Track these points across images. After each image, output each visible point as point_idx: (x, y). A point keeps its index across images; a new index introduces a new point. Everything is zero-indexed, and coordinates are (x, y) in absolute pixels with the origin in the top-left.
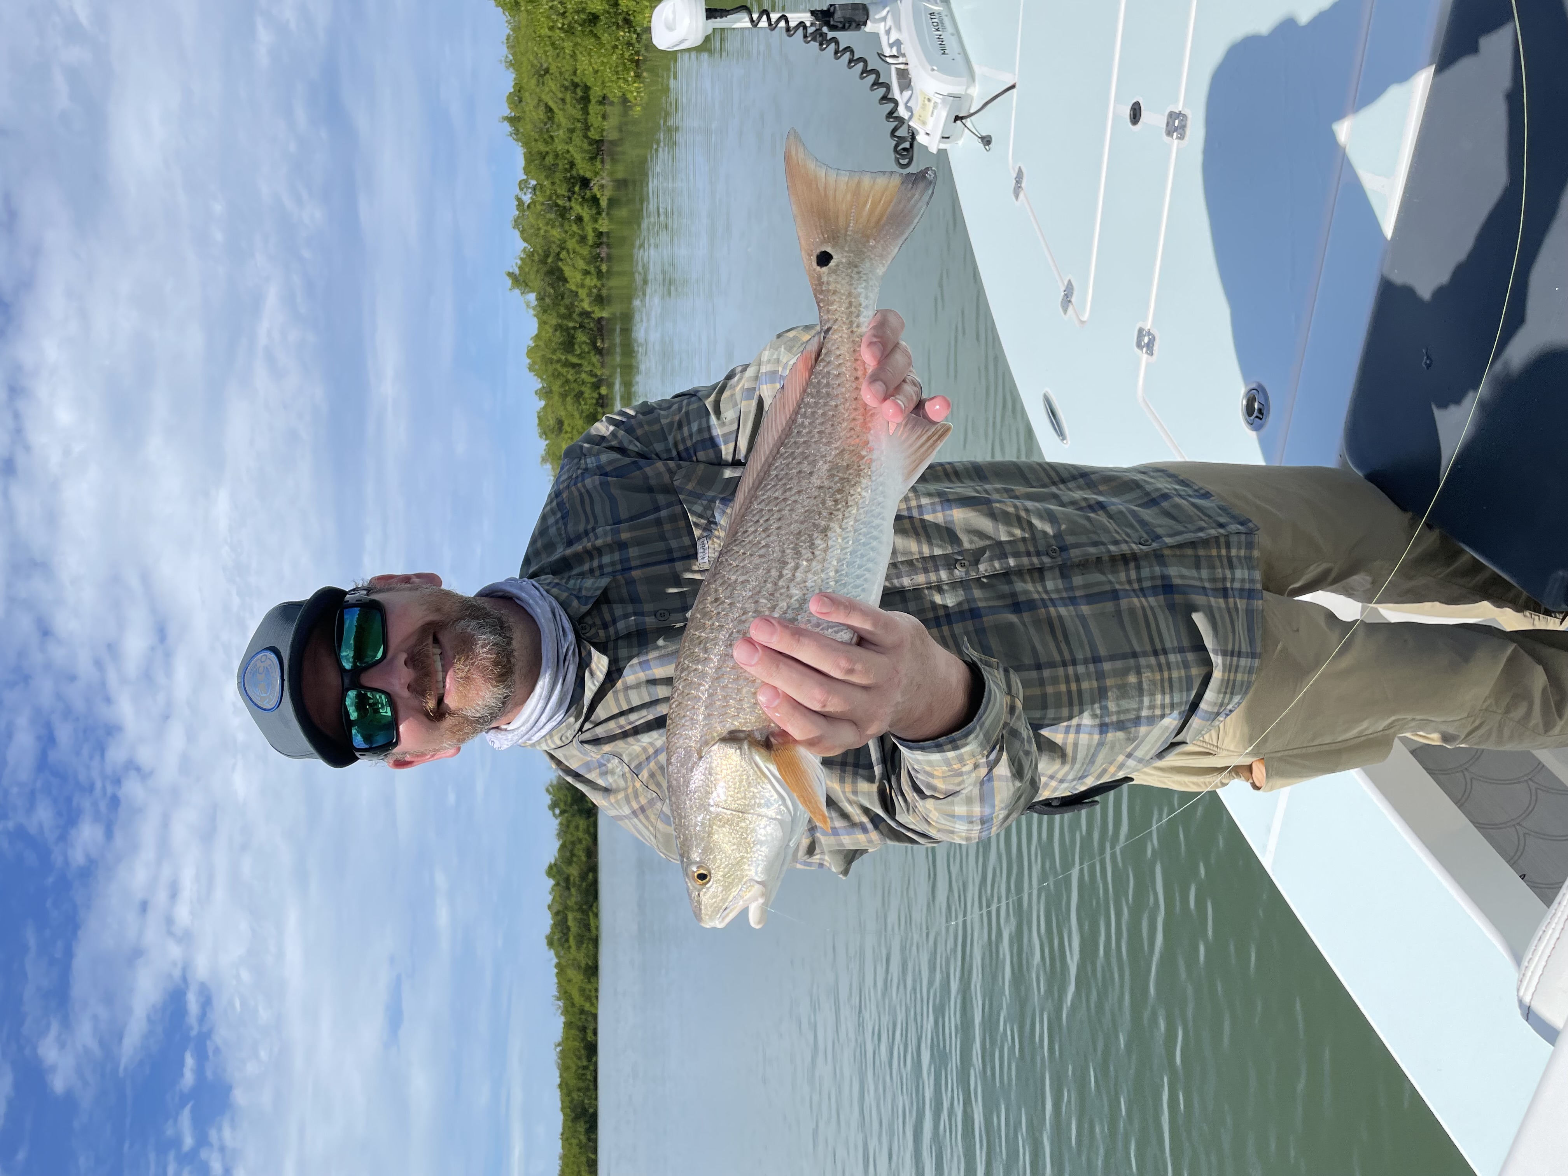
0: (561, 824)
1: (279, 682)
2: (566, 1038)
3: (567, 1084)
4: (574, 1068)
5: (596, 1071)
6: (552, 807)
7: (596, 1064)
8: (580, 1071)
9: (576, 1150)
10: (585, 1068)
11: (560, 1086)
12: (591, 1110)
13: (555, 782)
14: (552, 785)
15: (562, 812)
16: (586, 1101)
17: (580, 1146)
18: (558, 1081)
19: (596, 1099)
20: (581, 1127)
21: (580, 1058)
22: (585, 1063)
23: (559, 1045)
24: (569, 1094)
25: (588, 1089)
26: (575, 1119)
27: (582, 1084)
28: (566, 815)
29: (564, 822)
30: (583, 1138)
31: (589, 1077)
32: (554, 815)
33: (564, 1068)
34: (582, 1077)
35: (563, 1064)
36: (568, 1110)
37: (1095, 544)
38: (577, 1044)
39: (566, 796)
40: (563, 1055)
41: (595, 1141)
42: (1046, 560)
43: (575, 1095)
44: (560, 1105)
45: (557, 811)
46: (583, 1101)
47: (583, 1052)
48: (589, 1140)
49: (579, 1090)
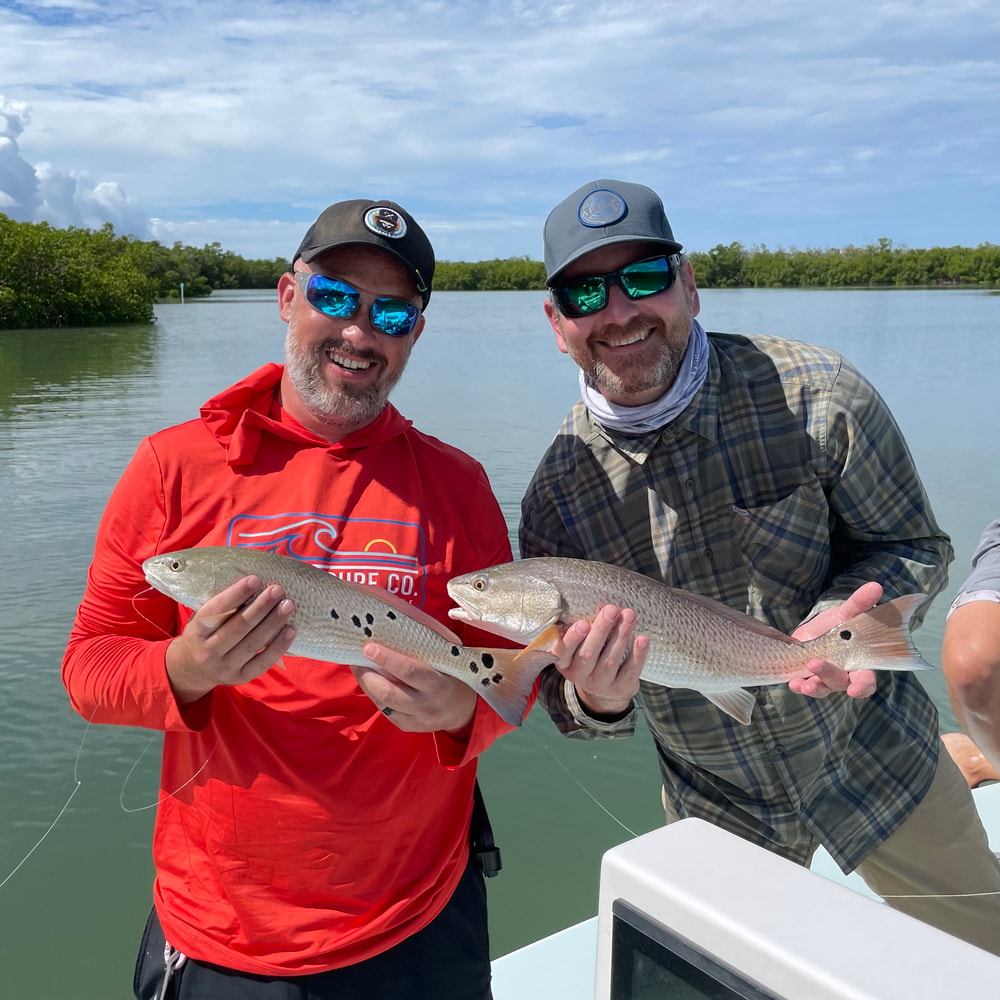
0: (705, 256)
1: (603, 223)
2: (532, 264)
3: (498, 266)
4: (510, 271)
5: (507, 289)
6: (720, 249)
7: (512, 289)
8: (507, 276)
9: (451, 274)
10: (509, 281)
11: (498, 261)
12: (478, 285)
13: (741, 250)
14: (739, 247)
15: (714, 257)
16: (485, 281)
17: (454, 277)
18: (501, 259)
19: (486, 289)
20: (467, 278)
21: (517, 276)
22: (513, 280)
23: (528, 259)
24: (491, 267)
25: (494, 282)
26: (473, 273)
27: (498, 277)
28: (712, 260)
29: (706, 259)
30: (459, 279)
31: (503, 283)
32: (713, 250)
33: (510, 263)
34: (503, 277)
35: (513, 263)
36: (479, 268)
37: (793, 778)
38: (527, 273)
39: (729, 260)
40: (520, 263)
41: (457, 289)
42: (772, 745)
43: (490, 272)
44: (484, 260)
45: (715, 253)
46: (485, 279)
47: (521, 278)
48: (458, 284)
49: (494, 276)
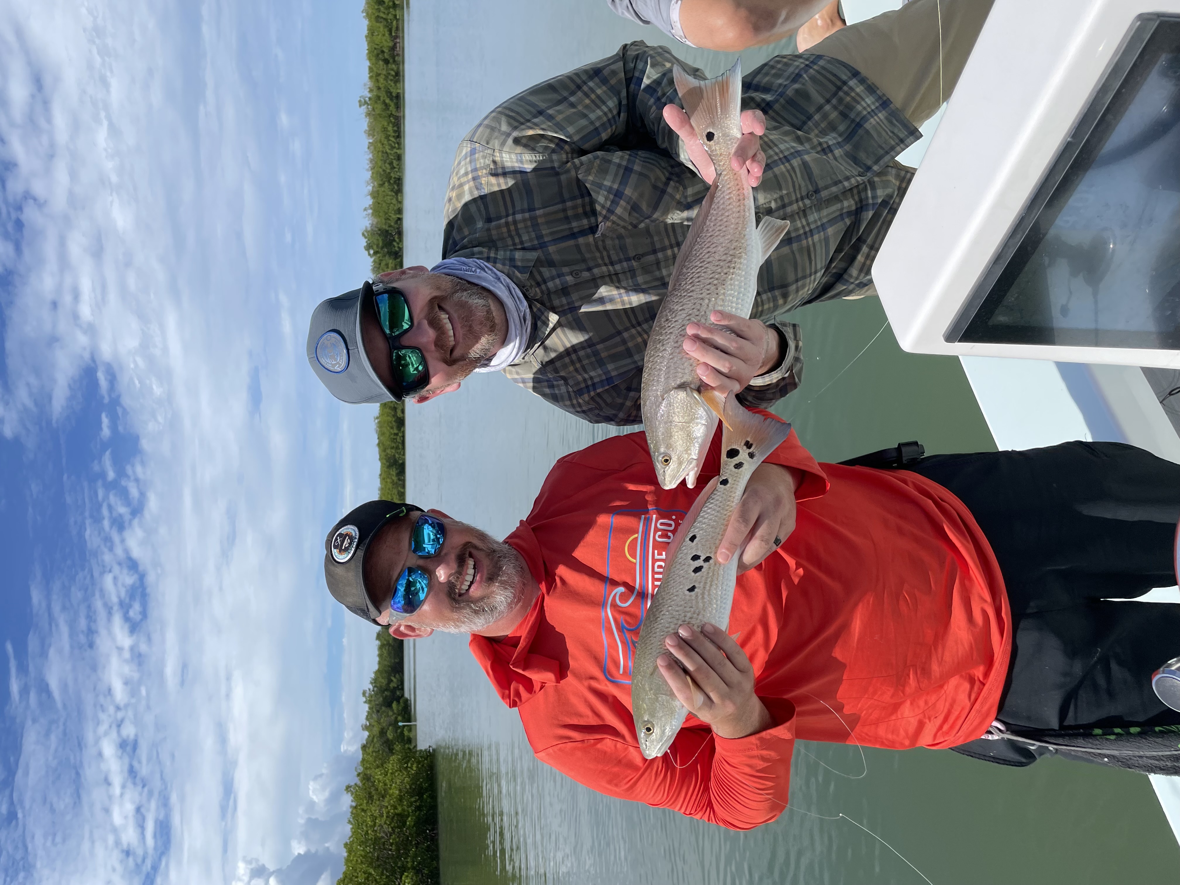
0: (374, 261)
1: (345, 351)
2: (382, 414)
3: (383, 444)
4: (388, 434)
5: (404, 436)
6: (368, 247)
7: (404, 432)
8: (392, 436)
9: (390, 485)
10: (396, 434)
11: (378, 445)
12: (401, 462)
13: (369, 229)
14: (366, 231)
15: (376, 253)
16: (397, 456)
17: (393, 482)
18: (377, 441)
19: (404, 454)
20: (394, 472)
21: (392, 428)
22: (396, 431)
23: (377, 418)
24: (384, 450)
25: (397, 448)
26: (390, 466)
27: (393, 445)
28: (378, 255)
29: (377, 260)
30: (395, 478)
31: (398, 440)
32: (369, 254)
33: (381, 434)
34: (394, 440)
35: (381, 431)
36: (385, 461)
37: (836, 183)
38: (390, 419)
39: (378, 240)
40: (381, 425)
41: (404, 481)
42: (807, 202)
43: (389, 451)
44: (378, 457)
45: (372, 252)
46: (394, 456)
47: (394, 424)
48: (399, 480)
49: (392, 448)
